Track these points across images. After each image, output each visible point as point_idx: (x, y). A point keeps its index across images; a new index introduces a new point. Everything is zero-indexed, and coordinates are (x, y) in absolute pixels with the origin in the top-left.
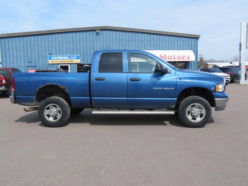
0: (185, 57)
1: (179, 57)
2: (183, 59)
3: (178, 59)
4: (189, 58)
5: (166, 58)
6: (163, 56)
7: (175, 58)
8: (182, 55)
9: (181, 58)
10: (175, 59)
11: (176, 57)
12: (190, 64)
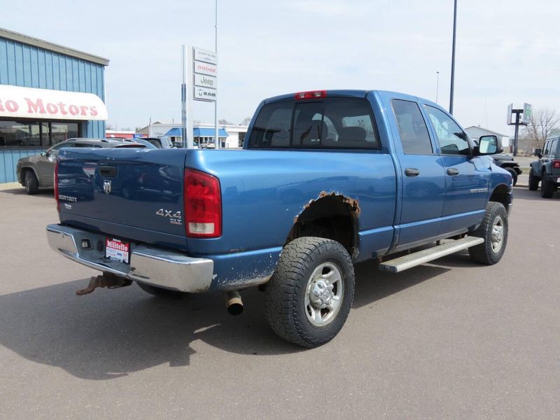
0: (86, 111)
1: (74, 110)
2: (82, 114)
3: (72, 113)
4: (96, 113)
5: (43, 108)
6: (35, 102)
7: (66, 111)
8: (79, 105)
9: (77, 112)
10: (64, 113)
11: (66, 109)
12: (89, 126)
